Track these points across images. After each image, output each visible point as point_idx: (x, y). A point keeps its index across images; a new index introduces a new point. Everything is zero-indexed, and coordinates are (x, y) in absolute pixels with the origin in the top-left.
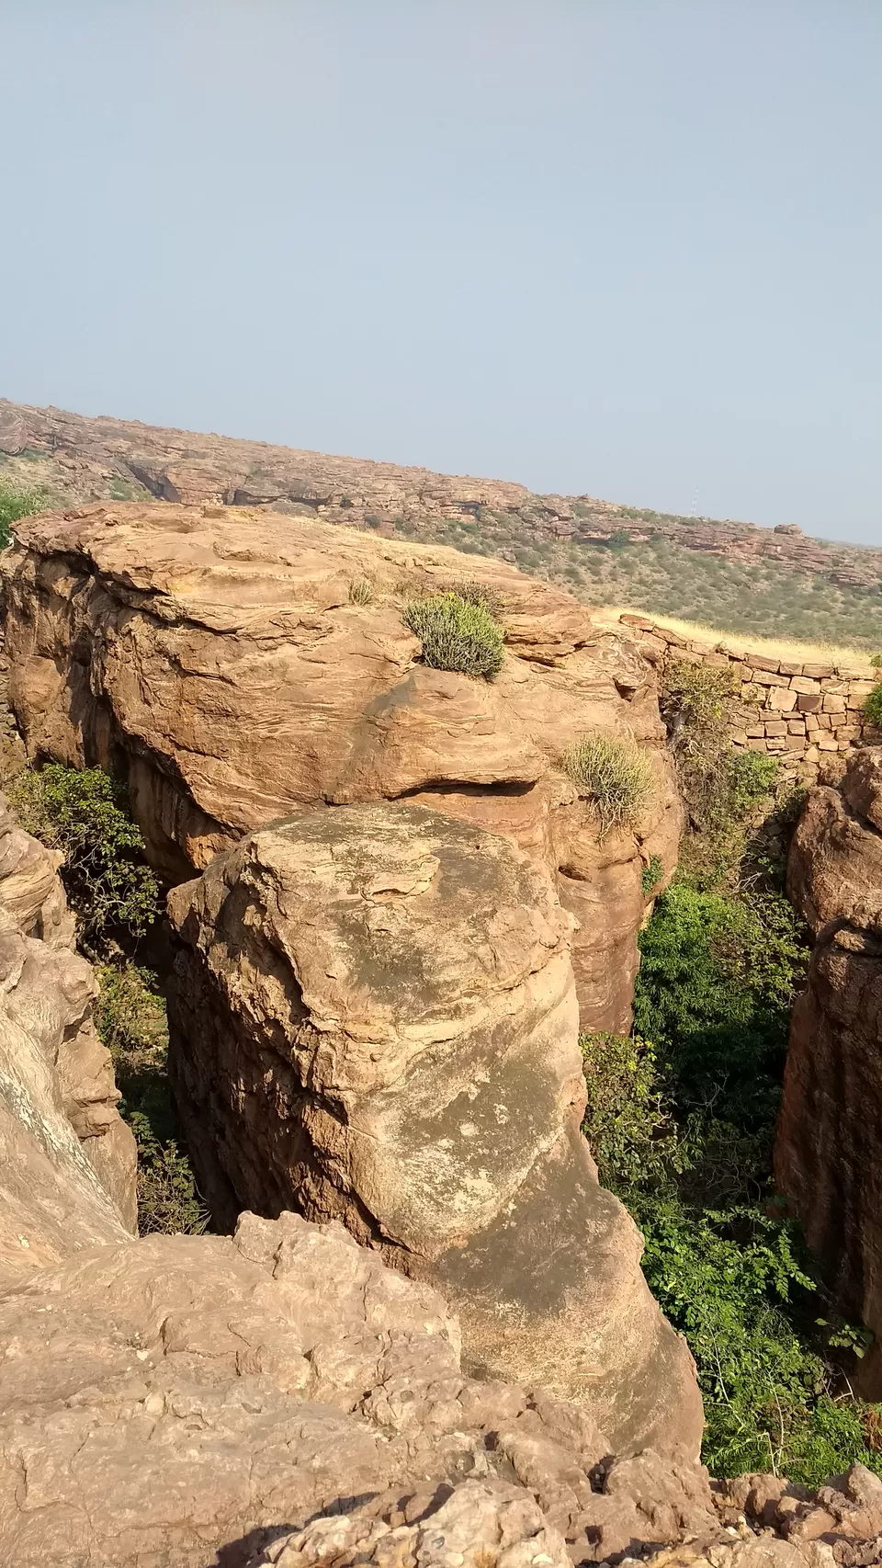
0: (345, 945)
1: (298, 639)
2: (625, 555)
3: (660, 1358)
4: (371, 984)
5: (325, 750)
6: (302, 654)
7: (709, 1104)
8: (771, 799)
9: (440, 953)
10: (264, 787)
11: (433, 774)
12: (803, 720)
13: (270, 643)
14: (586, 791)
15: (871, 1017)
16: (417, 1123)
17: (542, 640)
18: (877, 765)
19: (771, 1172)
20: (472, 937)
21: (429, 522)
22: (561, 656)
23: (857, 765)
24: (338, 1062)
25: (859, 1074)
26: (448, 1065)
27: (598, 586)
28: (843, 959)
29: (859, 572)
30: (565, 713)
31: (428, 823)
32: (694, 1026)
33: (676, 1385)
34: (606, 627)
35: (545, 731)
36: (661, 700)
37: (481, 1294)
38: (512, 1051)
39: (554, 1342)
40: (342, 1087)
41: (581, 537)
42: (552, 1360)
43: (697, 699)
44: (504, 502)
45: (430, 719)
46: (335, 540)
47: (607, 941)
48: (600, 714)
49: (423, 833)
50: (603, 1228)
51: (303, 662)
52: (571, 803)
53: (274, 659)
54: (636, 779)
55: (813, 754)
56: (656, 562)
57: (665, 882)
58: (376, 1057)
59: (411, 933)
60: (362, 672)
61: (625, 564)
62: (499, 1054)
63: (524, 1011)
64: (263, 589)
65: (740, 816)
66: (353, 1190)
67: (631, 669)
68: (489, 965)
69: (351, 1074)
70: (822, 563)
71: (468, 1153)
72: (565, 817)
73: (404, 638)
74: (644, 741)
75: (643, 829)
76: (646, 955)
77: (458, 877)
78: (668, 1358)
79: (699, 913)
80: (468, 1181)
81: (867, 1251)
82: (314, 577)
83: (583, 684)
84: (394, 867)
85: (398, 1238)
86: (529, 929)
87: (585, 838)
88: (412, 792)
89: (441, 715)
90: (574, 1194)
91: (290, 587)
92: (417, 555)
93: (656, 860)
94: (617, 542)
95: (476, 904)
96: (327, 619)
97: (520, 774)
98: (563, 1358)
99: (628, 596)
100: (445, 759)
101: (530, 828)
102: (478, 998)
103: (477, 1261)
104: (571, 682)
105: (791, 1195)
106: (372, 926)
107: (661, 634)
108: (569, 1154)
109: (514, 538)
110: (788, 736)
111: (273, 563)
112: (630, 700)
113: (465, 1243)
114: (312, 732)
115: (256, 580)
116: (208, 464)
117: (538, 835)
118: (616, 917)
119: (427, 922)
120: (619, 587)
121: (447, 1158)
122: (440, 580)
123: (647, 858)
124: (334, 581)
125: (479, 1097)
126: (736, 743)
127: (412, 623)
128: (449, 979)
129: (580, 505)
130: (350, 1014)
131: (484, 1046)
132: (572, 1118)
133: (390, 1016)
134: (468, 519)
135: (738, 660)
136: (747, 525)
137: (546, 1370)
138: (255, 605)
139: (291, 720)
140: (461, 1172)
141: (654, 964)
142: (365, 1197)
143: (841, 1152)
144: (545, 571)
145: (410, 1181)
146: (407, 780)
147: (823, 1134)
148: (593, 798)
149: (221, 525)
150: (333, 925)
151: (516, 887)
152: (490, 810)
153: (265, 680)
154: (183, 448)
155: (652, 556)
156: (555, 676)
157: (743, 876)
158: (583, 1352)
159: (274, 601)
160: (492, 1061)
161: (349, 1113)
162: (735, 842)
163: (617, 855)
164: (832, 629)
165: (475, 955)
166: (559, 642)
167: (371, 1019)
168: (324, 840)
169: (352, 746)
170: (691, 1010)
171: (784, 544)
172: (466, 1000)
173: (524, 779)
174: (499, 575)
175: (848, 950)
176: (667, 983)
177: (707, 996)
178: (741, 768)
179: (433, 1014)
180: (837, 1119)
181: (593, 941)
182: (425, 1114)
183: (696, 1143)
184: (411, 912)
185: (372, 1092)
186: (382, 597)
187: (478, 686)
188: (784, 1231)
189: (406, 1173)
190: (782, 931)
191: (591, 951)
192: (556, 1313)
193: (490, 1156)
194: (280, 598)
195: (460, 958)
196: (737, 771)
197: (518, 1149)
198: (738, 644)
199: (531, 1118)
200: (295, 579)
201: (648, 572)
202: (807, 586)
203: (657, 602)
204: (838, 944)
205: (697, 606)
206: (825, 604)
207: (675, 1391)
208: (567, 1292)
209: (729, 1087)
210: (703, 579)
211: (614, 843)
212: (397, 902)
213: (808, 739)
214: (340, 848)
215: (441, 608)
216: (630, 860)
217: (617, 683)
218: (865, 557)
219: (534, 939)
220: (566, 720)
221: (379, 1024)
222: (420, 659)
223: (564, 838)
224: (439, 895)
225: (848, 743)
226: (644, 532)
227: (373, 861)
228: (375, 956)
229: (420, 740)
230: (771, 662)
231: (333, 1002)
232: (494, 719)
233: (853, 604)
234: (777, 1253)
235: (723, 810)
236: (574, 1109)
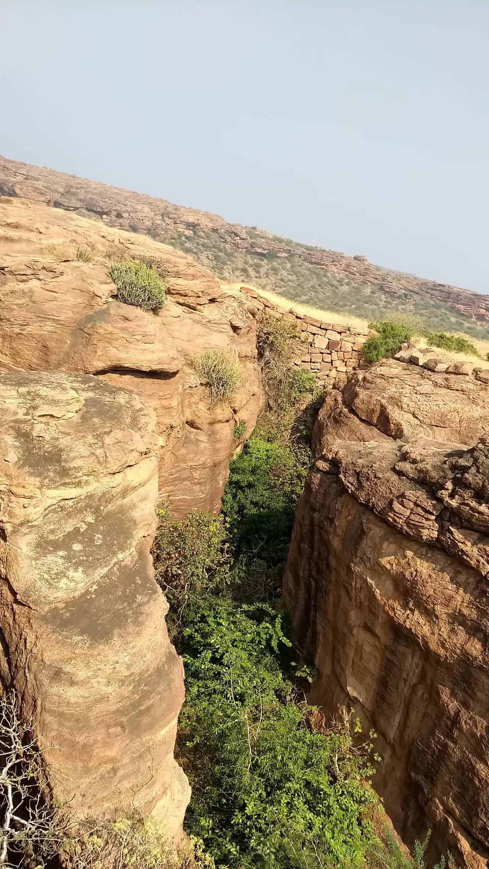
0: (18, 444)
1: (41, 277)
2: (274, 264)
3: (164, 668)
4: (30, 466)
5: (53, 344)
6: (43, 286)
7: (255, 551)
8: (310, 395)
9: (73, 451)
10: (16, 363)
11: (115, 363)
12: (331, 354)
13: (24, 277)
14: (204, 381)
15: (327, 505)
16: (46, 542)
17: (190, 294)
18: (360, 379)
19: (280, 587)
20: (94, 444)
21: (166, 232)
22: (201, 305)
23: (352, 379)
24: (4, 508)
25: (320, 534)
26: (69, 512)
27: (258, 280)
28: (319, 475)
29: (395, 285)
30: (199, 337)
31: (92, 384)
32: (254, 511)
33: (170, 681)
34: (230, 293)
35: (186, 346)
36: (259, 337)
37: (66, 631)
38: (110, 507)
39: (102, 657)
40: (4, 521)
41: (251, 251)
42: (99, 666)
43: (276, 338)
44: (210, 225)
45: (116, 331)
46: (74, 223)
47: (209, 463)
48: (220, 340)
49: (86, 389)
50: (145, 599)
51: (43, 291)
52: (196, 387)
53: (25, 288)
54: (231, 376)
55: (333, 373)
56: (290, 269)
57: (247, 435)
58: (26, 506)
59: (57, 439)
60: (79, 300)
61: (274, 269)
62: (102, 508)
63: (121, 486)
64: (23, 246)
65: (294, 404)
66: (6, 577)
67: (241, 317)
68: (101, 460)
69: (11, 514)
70: (376, 279)
71: (74, 558)
72: (191, 394)
73: (106, 283)
74: (243, 358)
75: (236, 405)
76: (232, 472)
77: (95, 412)
78: (168, 668)
79: (265, 453)
80: (71, 573)
81: (319, 627)
82: (55, 241)
83: (212, 322)
84: (54, 402)
85: (26, 602)
86: (130, 443)
87: (203, 407)
88: (103, 372)
89: (123, 329)
90: (134, 582)
91: (40, 246)
92: (121, 237)
93: (243, 423)
94: (270, 256)
95: (101, 427)
96: (61, 267)
97: (165, 367)
98: (106, 665)
99: (274, 287)
100: (123, 355)
101: (170, 398)
102: (93, 477)
103: (68, 614)
104: (205, 320)
105: (287, 598)
106: (35, 434)
107: (262, 300)
108: (136, 562)
109: (214, 247)
110: (322, 363)
111: (32, 231)
112: (238, 334)
113: (64, 605)
114: (46, 332)
115: (19, 240)
116: (40, 185)
117: (175, 403)
118: (216, 451)
119: (69, 434)
120: (269, 281)
121: (61, 561)
122: (132, 252)
123: (238, 421)
124: (68, 246)
125: (86, 530)
126: (295, 364)
127: (113, 275)
128: (76, 466)
129: (252, 232)
130: (15, 482)
131: (93, 504)
132: (144, 544)
133: (38, 484)
134: (189, 233)
135: (301, 319)
136: (340, 254)
137: (95, 671)
138: (17, 255)
139: (34, 325)
140: (67, 569)
141: (236, 477)
142: (11, 580)
143: (311, 576)
144: (230, 268)
145: (37, 572)
146: (100, 365)
147: (304, 566)
148: (208, 385)
149: (6, 207)
150: (12, 432)
151: (128, 420)
152: (147, 386)
153: (19, 299)
154: (26, 174)
155: (289, 265)
156: (196, 316)
157: (292, 434)
158: (117, 663)
159: (29, 253)
160: (97, 511)
161: (7, 535)
162: (289, 417)
163: (220, 417)
164: (378, 316)
165: (94, 454)
166: (199, 297)
167: (26, 485)
168: (15, 385)
169: (69, 342)
170: (252, 502)
171: (358, 267)
172: (86, 478)
173: (168, 371)
174: (170, 254)
175: (321, 471)
176: (241, 488)
177: (261, 495)
178: (296, 378)
179: (65, 484)
180: (310, 558)
181: (201, 463)
182: (52, 537)
183: (242, 570)
184: (60, 427)
185: (22, 524)
186: (96, 258)
187: (148, 316)
188: (279, 616)
189: (35, 568)
190: (304, 464)
191: (199, 468)
192: (107, 642)
193: (86, 560)
194: (33, 252)
195: (84, 455)
196: (294, 379)
197: (104, 558)
198: (302, 310)
199: (115, 542)
200: (43, 241)
201: (286, 275)
202: (367, 291)
203: (289, 292)
204: (317, 467)
205: (310, 296)
206: (376, 301)
207: (169, 685)
208: (116, 632)
209: (267, 543)
210: (314, 282)
211: (218, 411)
212: (52, 422)
213: (332, 365)
214: (23, 390)
215: (129, 268)
216: (227, 421)
217: (231, 324)
218: (399, 278)
219: (132, 448)
220: (199, 341)
221: (31, 488)
222: (115, 297)
223: (190, 405)
224: (80, 420)
225: (351, 368)
226: (285, 251)
227: (41, 398)
228: (35, 451)
229: (109, 343)
230: (317, 321)
231: (6, 475)
232: (155, 335)
233: (390, 303)
234: (274, 626)
235: (285, 399)
236: (145, 540)
